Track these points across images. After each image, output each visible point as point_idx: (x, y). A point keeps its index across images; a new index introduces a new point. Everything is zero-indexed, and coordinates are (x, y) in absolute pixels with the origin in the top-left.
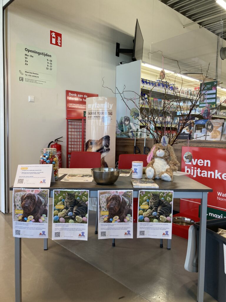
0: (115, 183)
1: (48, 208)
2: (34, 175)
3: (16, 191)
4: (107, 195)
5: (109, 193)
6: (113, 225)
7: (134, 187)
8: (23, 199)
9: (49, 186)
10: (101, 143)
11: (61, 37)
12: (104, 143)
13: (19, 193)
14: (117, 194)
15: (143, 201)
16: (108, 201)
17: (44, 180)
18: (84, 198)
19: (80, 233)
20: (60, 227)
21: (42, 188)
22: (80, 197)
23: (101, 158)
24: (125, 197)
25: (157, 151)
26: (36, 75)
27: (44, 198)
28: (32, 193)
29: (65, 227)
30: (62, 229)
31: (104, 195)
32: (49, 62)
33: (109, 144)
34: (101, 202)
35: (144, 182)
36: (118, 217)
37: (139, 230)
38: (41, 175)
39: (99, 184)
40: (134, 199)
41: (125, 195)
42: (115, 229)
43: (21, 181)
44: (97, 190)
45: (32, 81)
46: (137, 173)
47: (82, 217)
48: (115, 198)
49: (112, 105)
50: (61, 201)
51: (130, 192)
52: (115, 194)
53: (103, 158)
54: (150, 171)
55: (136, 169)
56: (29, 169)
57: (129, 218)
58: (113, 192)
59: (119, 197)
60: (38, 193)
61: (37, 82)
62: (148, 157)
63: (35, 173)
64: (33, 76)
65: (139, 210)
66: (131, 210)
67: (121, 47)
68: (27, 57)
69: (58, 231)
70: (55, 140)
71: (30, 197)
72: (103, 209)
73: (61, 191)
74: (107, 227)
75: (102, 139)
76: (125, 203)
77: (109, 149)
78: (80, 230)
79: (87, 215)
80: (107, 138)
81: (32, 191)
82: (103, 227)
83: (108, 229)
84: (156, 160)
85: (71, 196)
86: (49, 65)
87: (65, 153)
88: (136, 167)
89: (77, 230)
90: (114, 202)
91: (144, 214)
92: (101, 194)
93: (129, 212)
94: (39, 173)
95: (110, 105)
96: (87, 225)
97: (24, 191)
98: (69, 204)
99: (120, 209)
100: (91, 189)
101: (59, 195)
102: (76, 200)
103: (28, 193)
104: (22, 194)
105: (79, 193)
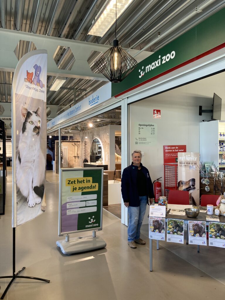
0: (197, 217)
1: (165, 227)
2: (158, 211)
3: (151, 218)
4: (193, 223)
5: (194, 222)
6: (196, 238)
7: (207, 220)
8: (154, 222)
9: (165, 217)
10: (189, 183)
11: (160, 112)
12: (191, 183)
13: (152, 219)
14: (198, 223)
15: (212, 228)
16: (193, 226)
17: (162, 214)
18: (181, 224)
19: (180, 240)
20: (171, 236)
21: (162, 218)
22: (179, 223)
23: (189, 194)
24: (202, 225)
25: (221, 199)
26: (145, 139)
27: (163, 222)
28: (158, 219)
29: (173, 236)
30: (172, 237)
31: (191, 223)
32: (153, 129)
33: (195, 184)
34: (190, 226)
35: (213, 217)
36: (198, 234)
37: (210, 242)
38: (161, 211)
39: (188, 217)
40: (207, 226)
41: (202, 224)
42: (197, 240)
43: (152, 213)
44: (188, 220)
45: (143, 143)
46: (210, 211)
47: (181, 232)
48: (197, 225)
49: (196, 158)
50: (171, 224)
51: (204, 223)
52: (197, 223)
53: (191, 194)
54: (217, 211)
55: (209, 210)
56: (155, 208)
57: (204, 235)
58: (196, 222)
59: (199, 224)
60: (160, 220)
61: (146, 143)
62: (217, 202)
63: (158, 210)
64: (143, 140)
65: (210, 232)
66: (205, 231)
67: (203, 109)
68: (140, 129)
69: (169, 238)
70: (157, 180)
71: (157, 221)
72: (191, 230)
73: (171, 220)
74: (193, 238)
75: (189, 181)
76: (202, 228)
77: (195, 188)
78: (180, 238)
79: (183, 232)
80: (193, 180)
81: (158, 218)
82: (191, 238)
83: (194, 239)
84: (221, 204)
85: (175, 222)
86: (153, 131)
87: (163, 188)
88: (209, 209)
89: (178, 238)
90: (196, 227)
91: (212, 234)
92: (190, 222)
93: (204, 232)
94: (160, 210)
95: (195, 158)
96: (183, 236)
97: (154, 218)
98: (175, 226)
99: (199, 230)
100: (185, 220)
101: (170, 221)
102: (177, 224)
103: (156, 219)
104: (153, 219)
105: (179, 221)
